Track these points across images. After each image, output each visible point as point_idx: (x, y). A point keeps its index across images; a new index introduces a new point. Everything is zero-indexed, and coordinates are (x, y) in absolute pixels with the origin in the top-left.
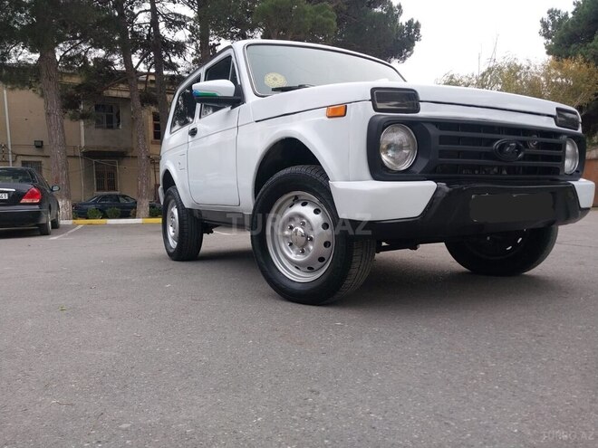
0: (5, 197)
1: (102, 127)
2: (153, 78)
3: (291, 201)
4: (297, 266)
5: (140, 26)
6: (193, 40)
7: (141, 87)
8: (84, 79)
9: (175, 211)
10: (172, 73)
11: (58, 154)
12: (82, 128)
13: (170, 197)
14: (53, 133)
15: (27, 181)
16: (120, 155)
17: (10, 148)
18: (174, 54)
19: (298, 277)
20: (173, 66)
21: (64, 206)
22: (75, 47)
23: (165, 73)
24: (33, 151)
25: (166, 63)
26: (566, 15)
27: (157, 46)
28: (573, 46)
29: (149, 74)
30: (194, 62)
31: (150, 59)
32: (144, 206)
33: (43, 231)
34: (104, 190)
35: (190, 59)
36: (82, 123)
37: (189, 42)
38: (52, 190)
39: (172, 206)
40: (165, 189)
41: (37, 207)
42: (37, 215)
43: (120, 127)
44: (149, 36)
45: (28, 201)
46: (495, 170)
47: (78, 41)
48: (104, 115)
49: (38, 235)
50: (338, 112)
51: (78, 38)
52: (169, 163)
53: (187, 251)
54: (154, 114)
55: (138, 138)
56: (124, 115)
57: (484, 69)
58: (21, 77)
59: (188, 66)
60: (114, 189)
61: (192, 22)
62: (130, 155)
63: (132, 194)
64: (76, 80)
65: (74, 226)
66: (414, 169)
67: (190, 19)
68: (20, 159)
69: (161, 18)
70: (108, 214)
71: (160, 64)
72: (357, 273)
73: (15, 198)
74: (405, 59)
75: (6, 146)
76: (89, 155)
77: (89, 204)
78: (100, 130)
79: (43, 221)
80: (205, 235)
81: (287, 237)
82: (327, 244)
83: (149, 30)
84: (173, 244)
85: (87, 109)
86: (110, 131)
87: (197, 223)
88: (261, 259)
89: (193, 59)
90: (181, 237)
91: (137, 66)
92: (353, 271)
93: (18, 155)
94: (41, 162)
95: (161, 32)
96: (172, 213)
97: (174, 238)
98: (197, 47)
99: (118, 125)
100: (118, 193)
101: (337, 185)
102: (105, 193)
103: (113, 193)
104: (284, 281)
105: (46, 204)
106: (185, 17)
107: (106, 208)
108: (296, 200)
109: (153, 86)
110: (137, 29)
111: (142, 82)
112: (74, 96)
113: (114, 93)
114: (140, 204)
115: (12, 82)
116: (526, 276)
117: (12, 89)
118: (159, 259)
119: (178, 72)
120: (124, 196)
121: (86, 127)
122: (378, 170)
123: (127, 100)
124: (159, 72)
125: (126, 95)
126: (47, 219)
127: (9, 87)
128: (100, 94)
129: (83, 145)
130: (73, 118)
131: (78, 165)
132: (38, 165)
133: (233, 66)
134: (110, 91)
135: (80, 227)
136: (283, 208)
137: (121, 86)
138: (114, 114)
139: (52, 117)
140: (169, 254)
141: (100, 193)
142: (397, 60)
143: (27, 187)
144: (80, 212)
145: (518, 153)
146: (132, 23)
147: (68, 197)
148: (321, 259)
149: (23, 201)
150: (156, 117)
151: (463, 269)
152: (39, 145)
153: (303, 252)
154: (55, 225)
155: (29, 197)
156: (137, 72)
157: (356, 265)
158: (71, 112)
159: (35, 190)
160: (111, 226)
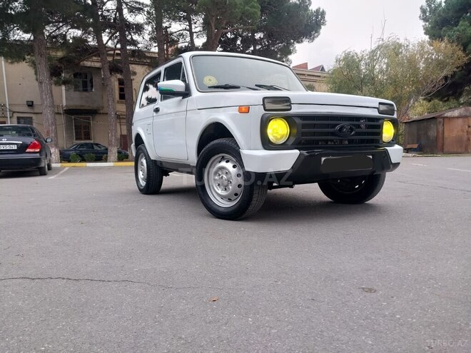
0: (15, 147)
1: (79, 91)
2: (119, 52)
3: (219, 159)
4: (222, 197)
5: (108, 11)
6: (150, 22)
7: (110, 59)
8: (65, 53)
9: (144, 161)
10: (132, 48)
11: (48, 113)
12: (64, 92)
13: (140, 151)
14: (44, 97)
15: (29, 135)
16: (94, 112)
17: (8, 107)
18: (135, 33)
19: (224, 204)
20: (134, 43)
21: (55, 152)
22: (58, 29)
23: (128, 47)
24: (26, 109)
25: (128, 41)
26: (440, 4)
27: (121, 27)
28: (444, 28)
29: (116, 49)
30: (150, 39)
31: (116, 37)
32: (113, 152)
33: (42, 172)
34: (81, 139)
35: (147, 37)
36: (63, 88)
37: (146, 24)
38: (46, 141)
39: (142, 158)
40: (137, 146)
41: (38, 155)
42: (38, 161)
43: (93, 90)
44: (115, 19)
45: (31, 150)
46: (338, 142)
47: (61, 24)
48: (81, 81)
49: (38, 175)
50: (245, 110)
51: (61, 22)
52: (138, 128)
53: (153, 187)
54: (119, 80)
55: (108, 100)
56: (96, 81)
57: (374, 47)
58: (16, 52)
59: (146, 43)
60: (89, 139)
61: (148, 8)
62: (101, 112)
63: (104, 143)
64: (60, 54)
65: (62, 168)
66: (288, 143)
67: (147, 6)
68: (16, 115)
69: (124, 6)
70: (86, 159)
71: (123, 41)
72: (257, 202)
73: (22, 148)
74: (313, 39)
75: (4, 105)
76: (69, 112)
77: (70, 150)
78: (77, 93)
79: (42, 165)
80: (164, 177)
81: (216, 180)
82: (239, 186)
83: (115, 14)
84: (143, 183)
85: (68, 76)
86: (85, 93)
87: (159, 170)
88: (201, 193)
89: (149, 37)
90: (148, 179)
91: (107, 43)
92: (254, 202)
93: (14, 112)
94: (31, 118)
95: (125, 16)
96: (142, 162)
97: (143, 179)
98: (152, 28)
99: (91, 89)
100: (92, 142)
101: (244, 152)
102: (83, 142)
103: (88, 141)
104: (215, 206)
105: (43, 153)
106: (143, 4)
107: (84, 154)
108: (223, 158)
109: (119, 58)
110: (106, 14)
111: (111, 55)
112: (57, 66)
113: (88, 64)
114: (111, 151)
115: (12, 57)
116: (368, 204)
117: (12, 63)
118: (133, 193)
119: (138, 48)
120: (97, 145)
121: (66, 90)
122: (267, 144)
123: (99, 69)
124: (123, 48)
125: (98, 65)
126: (44, 164)
127: (9, 61)
128: (78, 65)
129: (64, 105)
130: (57, 84)
131: (62, 119)
132: (30, 120)
133: (184, 73)
134: (85, 62)
135: (67, 168)
136: (215, 163)
137: (94, 58)
138: (88, 80)
139: (43, 85)
140: (140, 190)
141: (79, 142)
142: (308, 40)
143: (30, 140)
144: (65, 157)
145: (351, 132)
146: (102, 9)
147: (56, 146)
148: (236, 195)
149: (28, 150)
150: (121, 82)
151: (329, 200)
152: (31, 105)
153: (226, 189)
154: (50, 168)
155: (32, 148)
156: (106, 47)
157: (255, 199)
158: (54, 79)
159: (36, 142)
160: (90, 168)
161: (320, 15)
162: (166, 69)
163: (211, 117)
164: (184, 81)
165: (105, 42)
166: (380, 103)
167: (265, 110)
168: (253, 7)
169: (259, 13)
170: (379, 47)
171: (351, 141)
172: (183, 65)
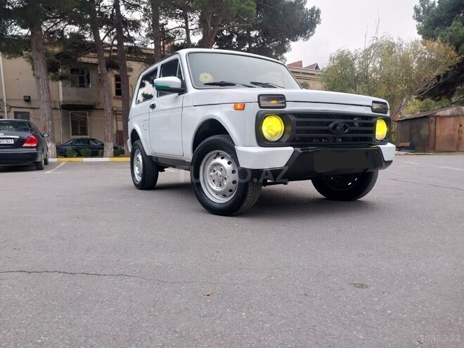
0: (12, 142)
1: (76, 86)
2: (115, 48)
3: (215, 155)
4: (217, 193)
5: (105, 7)
6: (146, 19)
7: (107, 55)
8: (62, 49)
9: (140, 157)
10: (129, 44)
11: (45, 108)
12: (61, 87)
13: (136, 147)
14: (41, 92)
15: (26, 130)
16: (90, 108)
17: (5, 102)
18: (132, 30)
19: (218, 200)
20: (131, 39)
21: (51, 147)
22: (56, 24)
23: (125, 44)
24: (23, 104)
25: (125, 37)
26: (434, 4)
27: (118, 23)
28: (437, 28)
29: (112, 45)
30: (147, 36)
31: (113, 33)
32: (109, 148)
33: (38, 167)
34: (77, 134)
35: (144, 34)
36: (60, 83)
37: (143, 21)
38: (43, 136)
39: (138, 153)
40: (133, 141)
41: (35, 149)
42: (35, 155)
43: (90, 86)
44: (112, 15)
45: (28, 145)
46: (332, 139)
47: (58, 20)
48: (78, 76)
50: (240, 107)
51: (58, 18)
52: (135, 124)
53: (148, 183)
54: (116, 76)
55: (105, 96)
56: (93, 77)
57: (368, 46)
58: (13, 48)
59: (142, 40)
60: (86, 134)
61: (145, 5)
62: (98, 107)
63: (100, 138)
64: (57, 50)
65: (58, 163)
66: (282, 140)
67: (144, 3)
68: (13, 110)
69: (121, 2)
70: (82, 154)
71: (120, 37)
72: (251, 198)
73: (19, 143)
74: (308, 37)
75: (2, 100)
76: (66, 107)
77: (67, 146)
78: (75, 88)
79: (39, 160)
80: (160, 173)
81: (211, 176)
82: (234, 182)
83: (113, 11)
84: (139, 179)
85: (64, 72)
86: (82, 89)
87: (154, 166)
89: (146, 33)
90: (144, 175)
91: (103, 39)
92: (248, 198)
93: (11, 107)
94: (29, 113)
95: (122, 13)
96: (138, 158)
97: (139, 175)
98: (149, 25)
99: (88, 85)
100: (88, 137)
101: (239, 148)
102: (79, 137)
103: (84, 137)
104: (209, 202)
105: (40, 147)
106: (140, 1)
107: (81, 149)
108: (218, 155)
109: (116, 54)
110: (103, 10)
111: (107, 51)
112: (54, 62)
113: (85, 59)
114: (107, 146)
115: (10, 53)
116: (361, 201)
117: (10, 58)
118: (129, 188)
119: (135, 44)
120: (93, 140)
121: (63, 86)
122: (262, 141)
123: (96, 65)
124: (120, 44)
125: (95, 61)
126: (40, 158)
127: (7, 56)
128: (75, 60)
129: (61, 100)
130: (54, 79)
131: (59, 115)
132: (27, 115)
133: (180, 69)
134: (82, 58)
135: (63, 163)
136: (208, 161)
137: (91, 54)
138: (85, 76)
139: (40, 81)
140: (135, 184)
141: (75, 137)
142: (303, 38)
143: (26, 135)
144: (61, 152)
145: (345, 130)
146: (99, 5)
147: (53, 140)
148: (231, 191)
149: (25, 145)
150: (117, 78)
151: (322, 196)
152: (28, 100)
153: (220, 185)
154: (46, 163)
155: (29, 142)
156: (103, 43)
157: (250, 195)
158: (51, 74)
159: (33, 137)
160: (86, 163)
161: (315, 13)
162: (162, 65)
163: (207, 114)
164: (180, 77)
165: (102, 38)
166: (373, 102)
167: (261, 107)
168: (248, 5)
169: (255, 11)
170: (372, 46)
171: (344, 139)
172: (180, 61)
